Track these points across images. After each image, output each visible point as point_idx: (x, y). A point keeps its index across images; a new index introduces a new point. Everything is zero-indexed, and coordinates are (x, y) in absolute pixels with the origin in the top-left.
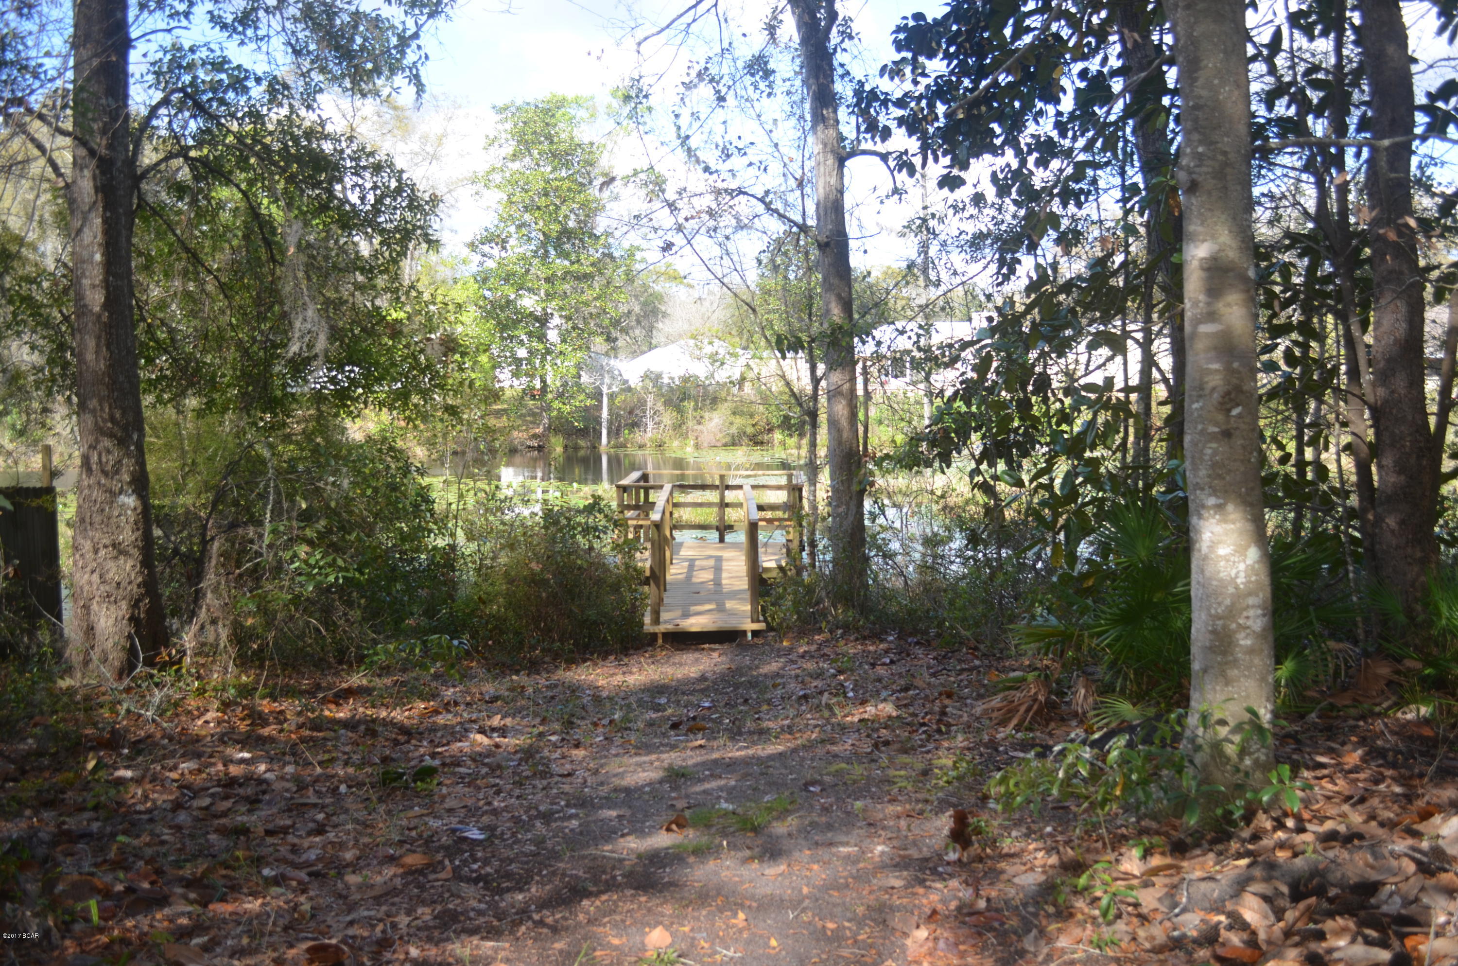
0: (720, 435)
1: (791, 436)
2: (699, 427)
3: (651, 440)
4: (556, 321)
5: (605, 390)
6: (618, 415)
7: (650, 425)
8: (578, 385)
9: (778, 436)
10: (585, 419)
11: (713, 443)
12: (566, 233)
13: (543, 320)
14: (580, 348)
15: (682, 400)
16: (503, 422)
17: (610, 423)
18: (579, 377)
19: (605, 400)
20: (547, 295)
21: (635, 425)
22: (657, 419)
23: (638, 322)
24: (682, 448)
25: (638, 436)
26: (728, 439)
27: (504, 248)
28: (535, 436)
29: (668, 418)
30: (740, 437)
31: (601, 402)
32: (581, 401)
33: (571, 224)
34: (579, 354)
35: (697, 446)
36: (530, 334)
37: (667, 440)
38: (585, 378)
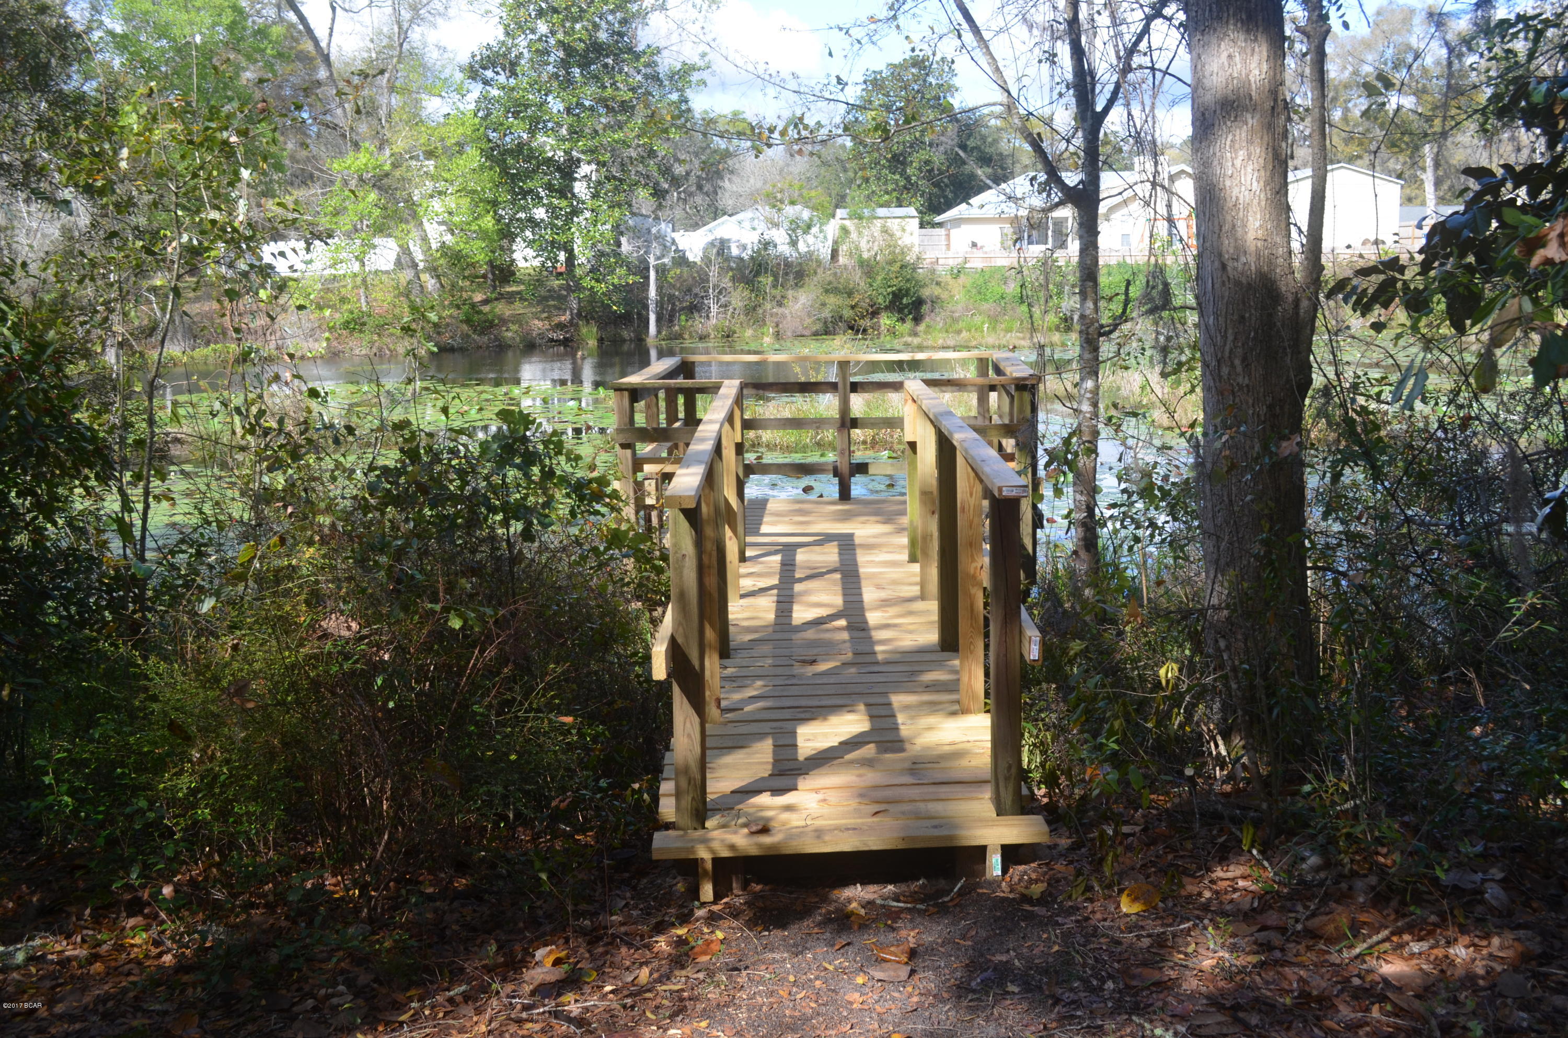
0: (808, 321)
1: (903, 320)
2: (780, 310)
3: (716, 328)
4: (585, 169)
5: (652, 261)
6: (671, 297)
7: (714, 309)
8: (617, 255)
9: (885, 321)
10: (626, 302)
11: (800, 330)
12: (598, 49)
13: (567, 170)
14: (619, 205)
15: (758, 274)
16: (518, 308)
17: (660, 304)
18: (619, 245)
19: (652, 275)
20: (572, 132)
21: (695, 308)
22: (723, 300)
23: (700, 187)
24: (756, 338)
25: (699, 324)
26: (818, 326)
27: (513, 74)
28: (560, 326)
29: (738, 298)
30: (834, 323)
31: (647, 278)
32: (620, 276)
33: (603, 36)
34: (617, 213)
35: (778, 336)
36: (549, 187)
37: (737, 328)
38: (626, 247)
